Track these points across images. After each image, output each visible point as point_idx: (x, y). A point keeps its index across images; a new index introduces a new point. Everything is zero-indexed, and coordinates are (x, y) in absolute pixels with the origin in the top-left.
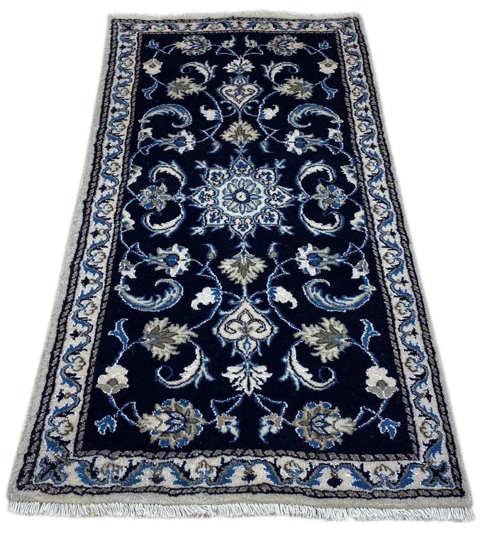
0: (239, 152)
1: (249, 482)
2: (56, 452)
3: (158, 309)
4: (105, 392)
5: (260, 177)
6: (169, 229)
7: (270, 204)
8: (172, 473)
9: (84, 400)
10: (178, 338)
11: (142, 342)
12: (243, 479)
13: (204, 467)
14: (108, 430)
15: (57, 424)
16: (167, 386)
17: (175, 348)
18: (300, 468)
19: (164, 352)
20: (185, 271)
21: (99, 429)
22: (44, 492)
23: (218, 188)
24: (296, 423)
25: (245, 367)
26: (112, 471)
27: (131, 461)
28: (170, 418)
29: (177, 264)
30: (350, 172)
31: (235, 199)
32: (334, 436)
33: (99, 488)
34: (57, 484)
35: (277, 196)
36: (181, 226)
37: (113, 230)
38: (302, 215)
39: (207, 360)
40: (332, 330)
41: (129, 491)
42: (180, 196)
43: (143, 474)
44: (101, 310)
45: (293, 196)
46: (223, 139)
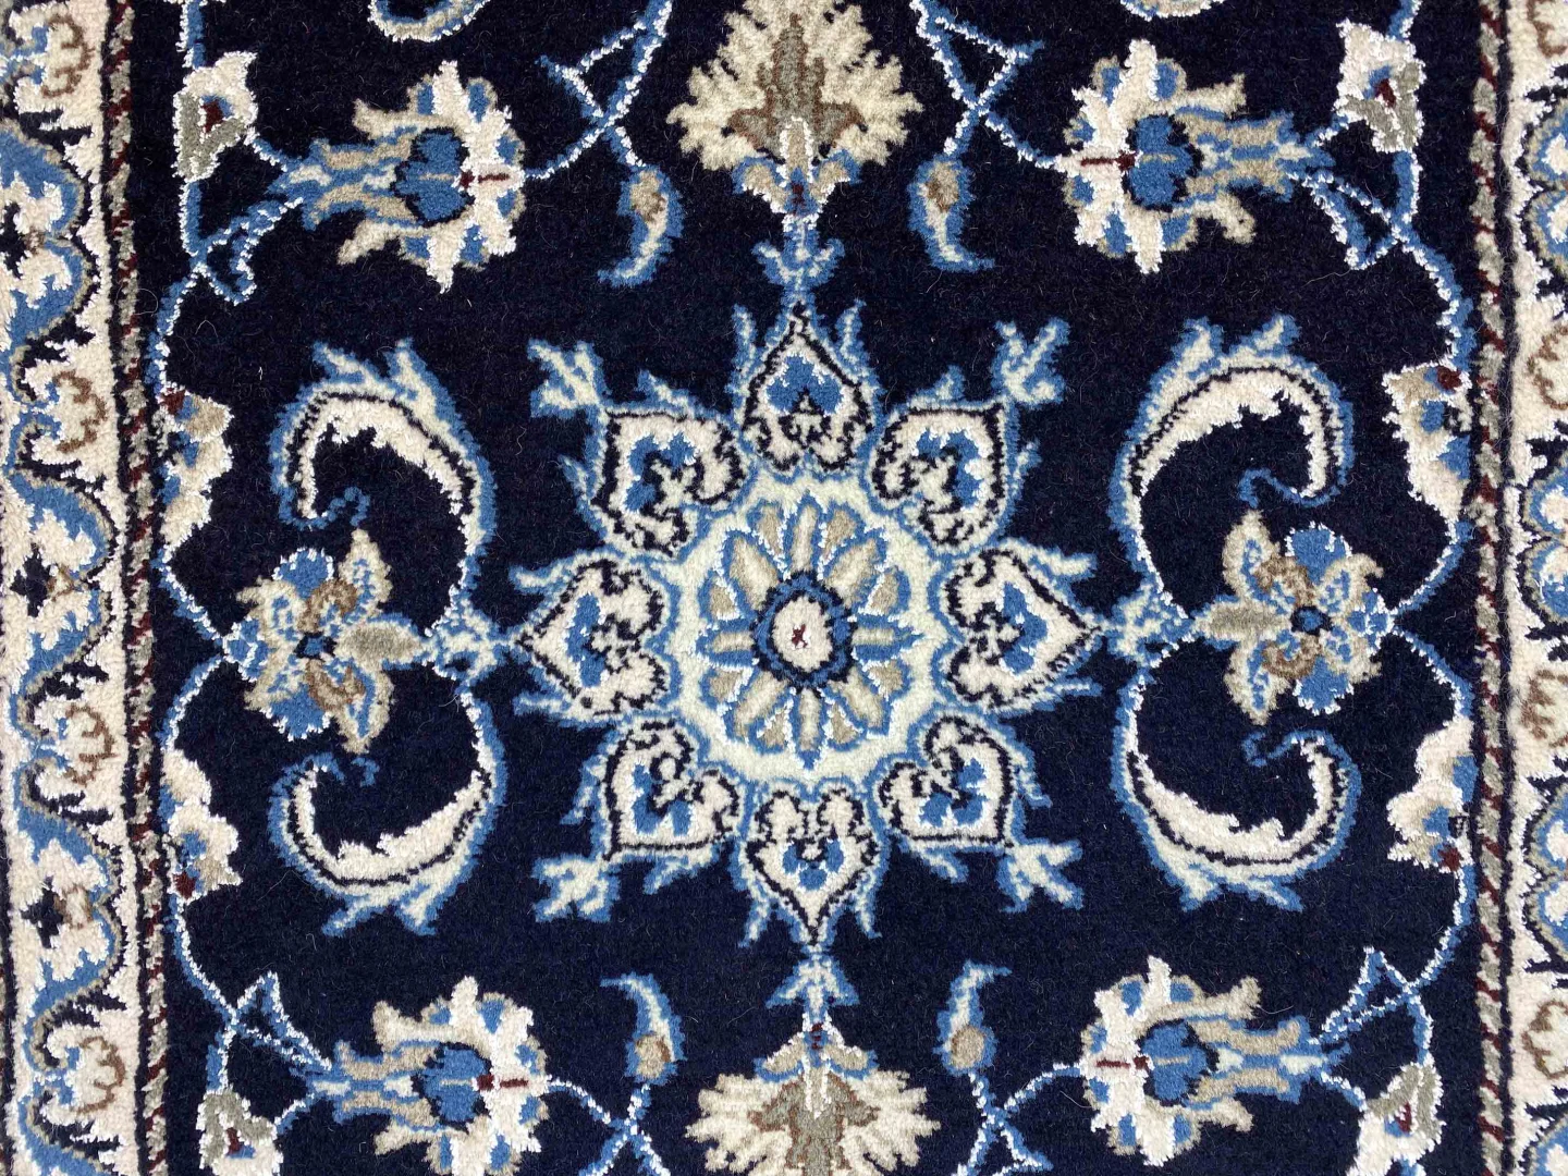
0: (786, 275)
5: (909, 483)
6: (426, 876)
7: (961, 689)
20: (526, 1154)
23: (672, 572)
29: (480, 1108)
35: (1002, 620)
36: (485, 856)
37: (131, 893)
38: (1132, 759)
42: (462, 627)
45: (1088, 617)
46: (687, 145)
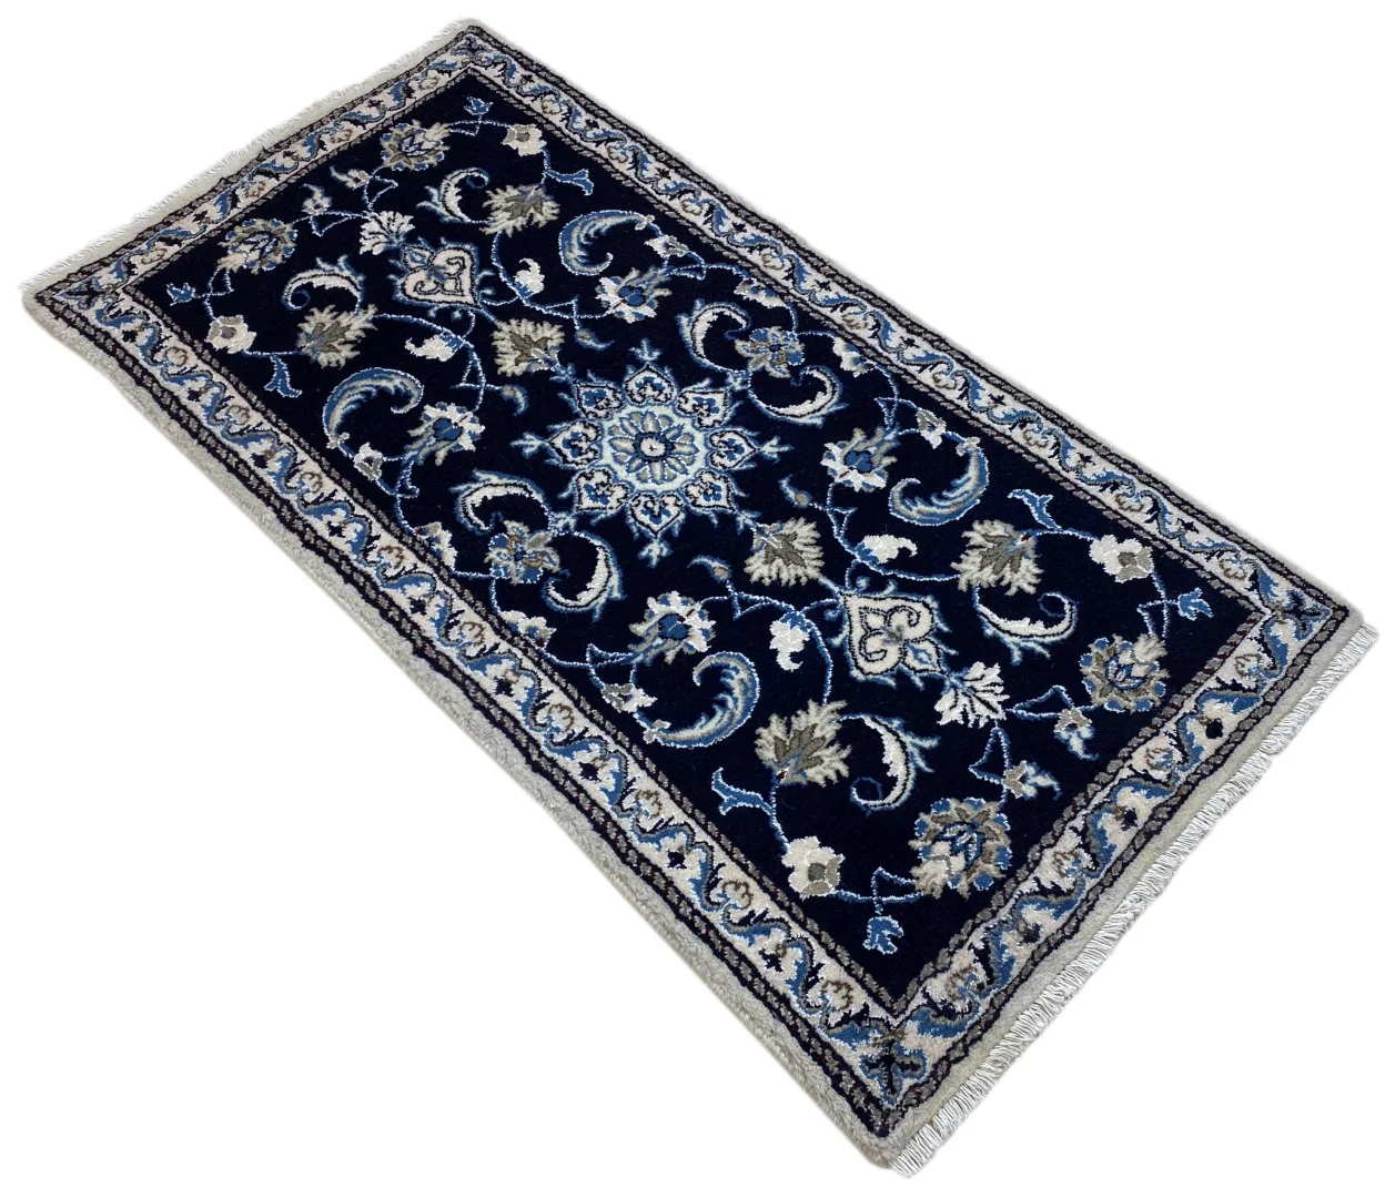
0: (564, 378)
1: (1136, 826)
2: (867, 1038)
3: (744, 715)
4: (825, 895)
5: (644, 396)
6: (610, 584)
7: (707, 427)
8: (1039, 908)
9: (812, 933)
10: (822, 729)
11: (782, 781)
12: (1124, 829)
13: (1065, 862)
14: (894, 940)
15: (820, 1002)
16: (893, 806)
17: (836, 746)
18: (1164, 751)
19: (829, 765)
20: (713, 627)
21: (880, 949)
22: (918, 1105)
23: (602, 462)
24: (1098, 700)
25: (955, 687)
26: (966, 984)
27: (971, 947)
28: (950, 843)
29: (687, 627)
30: (756, 290)
31: (650, 460)
32: (1153, 674)
33: (978, 1023)
34: (921, 1075)
35: (701, 405)
36: (621, 565)
37: (525, 658)
38: (768, 409)
39: (896, 723)
40: (993, 541)
41: (1017, 987)
42: (558, 520)
43: (1005, 947)
44: (668, 790)
45: (722, 389)
46: (509, 375)
